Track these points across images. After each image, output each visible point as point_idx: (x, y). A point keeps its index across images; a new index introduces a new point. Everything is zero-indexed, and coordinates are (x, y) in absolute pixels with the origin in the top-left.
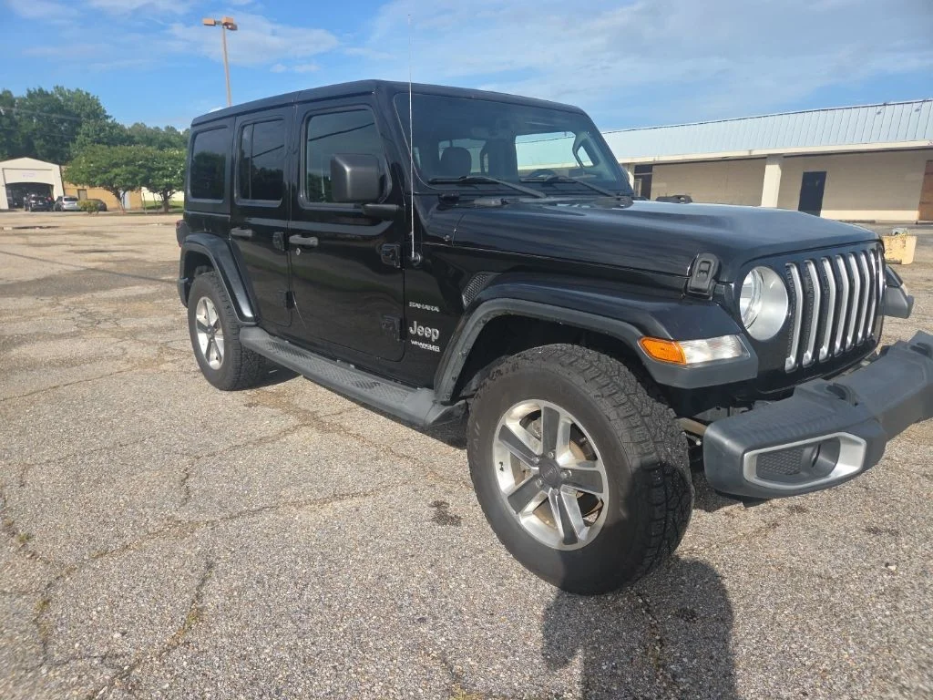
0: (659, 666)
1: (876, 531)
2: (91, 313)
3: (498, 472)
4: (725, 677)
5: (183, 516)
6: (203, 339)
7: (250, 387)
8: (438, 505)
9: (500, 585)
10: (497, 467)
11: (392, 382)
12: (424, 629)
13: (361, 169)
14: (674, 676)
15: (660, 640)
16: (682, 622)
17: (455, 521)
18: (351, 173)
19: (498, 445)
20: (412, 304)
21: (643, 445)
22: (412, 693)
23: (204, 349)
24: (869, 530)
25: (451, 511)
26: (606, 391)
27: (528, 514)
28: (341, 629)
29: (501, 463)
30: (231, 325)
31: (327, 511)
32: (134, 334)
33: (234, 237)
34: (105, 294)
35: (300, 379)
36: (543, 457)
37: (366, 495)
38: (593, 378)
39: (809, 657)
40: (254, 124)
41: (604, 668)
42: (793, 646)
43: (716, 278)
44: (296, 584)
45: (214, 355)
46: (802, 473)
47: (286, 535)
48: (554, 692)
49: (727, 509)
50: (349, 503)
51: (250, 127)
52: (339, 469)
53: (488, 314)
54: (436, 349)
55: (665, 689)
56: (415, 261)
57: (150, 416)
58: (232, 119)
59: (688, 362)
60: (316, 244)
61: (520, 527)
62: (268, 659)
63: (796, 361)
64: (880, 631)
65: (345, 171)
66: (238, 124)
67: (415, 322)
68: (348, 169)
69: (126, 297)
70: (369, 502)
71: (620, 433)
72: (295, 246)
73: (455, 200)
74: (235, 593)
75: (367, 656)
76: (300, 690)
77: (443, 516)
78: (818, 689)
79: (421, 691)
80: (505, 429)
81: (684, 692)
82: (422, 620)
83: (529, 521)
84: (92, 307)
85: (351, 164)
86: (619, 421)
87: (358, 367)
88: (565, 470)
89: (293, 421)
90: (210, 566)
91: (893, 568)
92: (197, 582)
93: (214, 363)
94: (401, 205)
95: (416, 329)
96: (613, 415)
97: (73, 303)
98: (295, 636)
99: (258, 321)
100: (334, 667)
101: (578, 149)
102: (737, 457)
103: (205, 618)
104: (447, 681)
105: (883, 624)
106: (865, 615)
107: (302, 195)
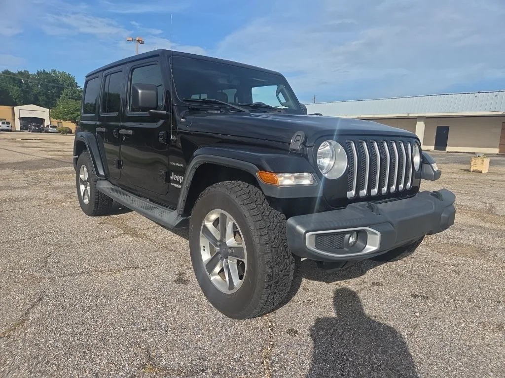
0: (266, 358)
1: (416, 296)
2: (38, 178)
3: (202, 252)
4: (300, 364)
5: (38, 275)
6: (82, 188)
7: (105, 215)
8: (180, 274)
9: (196, 314)
10: (202, 248)
11: (165, 208)
12: (143, 334)
13: (145, 91)
14: (272, 363)
15: (273, 345)
16: (288, 335)
17: (185, 282)
18: (142, 93)
19: (202, 236)
20: (172, 164)
21: (261, 230)
22: (121, 367)
23: (82, 193)
24: (412, 296)
25: (186, 277)
26: (246, 202)
27: (215, 275)
28: (97, 333)
29: (204, 247)
30: (94, 179)
31: (119, 275)
32: (56, 189)
33: (98, 132)
34: (50, 170)
35: (134, 212)
36: (221, 241)
37: (143, 268)
38: (240, 196)
39: (352, 356)
40: (111, 74)
41: (235, 357)
42: (346, 350)
43: (304, 144)
44: (83, 310)
45: (86, 197)
46: (345, 249)
47: (90, 286)
48: (202, 369)
49: (337, 282)
50: (131, 272)
51: (109, 76)
52: (134, 255)
53: (196, 164)
54: (180, 187)
55: (265, 369)
56: (173, 140)
57: (44, 226)
58: (102, 72)
59: (280, 184)
60: (131, 133)
61: (210, 281)
62: (50, 346)
63: (355, 194)
64: (398, 346)
65: (138, 92)
66: (104, 74)
67: (173, 173)
68: (140, 91)
69: (61, 172)
70: (143, 272)
71: (250, 224)
72: (122, 135)
73: (198, 110)
74: (47, 313)
75: (106, 347)
76: (60, 362)
77: (181, 280)
78: (351, 373)
79: (127, 365)
80: (205, 226)
81: (275, 371)
82: (145, 330)
83: (215, 278)
84: (40, 176)
85: (141, 89)
86: (250, 218)
87: (151, 200)
88: (231, 248)
89: (121, 231)
90: (40, 299)
91: (418, 314)
92: (29, 307)
93: (86, 201)
94: (168, 111)
95: (174, 177)
96: (247, 214)
97: (32, 173)
98: (70, 336)
99: (107, 178)
100: (84, 352)
101: (279, 93)
102: (301, 235)
103: (25, 324)
104: (144, 361)
105: (401, 342)
106: (393, 337)
107: (128, 108)
